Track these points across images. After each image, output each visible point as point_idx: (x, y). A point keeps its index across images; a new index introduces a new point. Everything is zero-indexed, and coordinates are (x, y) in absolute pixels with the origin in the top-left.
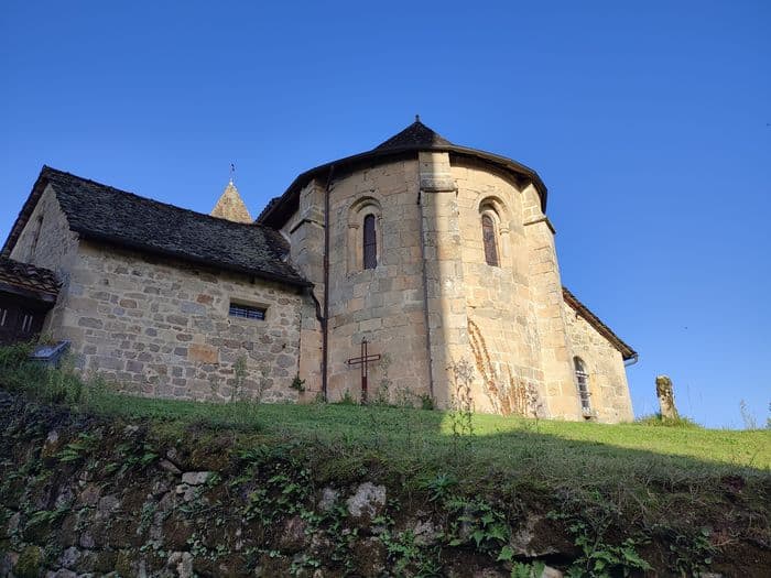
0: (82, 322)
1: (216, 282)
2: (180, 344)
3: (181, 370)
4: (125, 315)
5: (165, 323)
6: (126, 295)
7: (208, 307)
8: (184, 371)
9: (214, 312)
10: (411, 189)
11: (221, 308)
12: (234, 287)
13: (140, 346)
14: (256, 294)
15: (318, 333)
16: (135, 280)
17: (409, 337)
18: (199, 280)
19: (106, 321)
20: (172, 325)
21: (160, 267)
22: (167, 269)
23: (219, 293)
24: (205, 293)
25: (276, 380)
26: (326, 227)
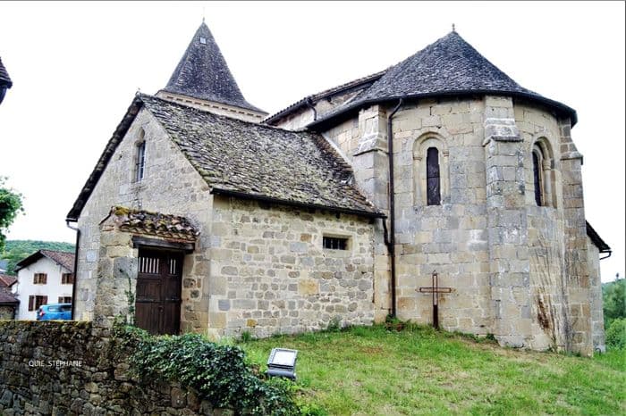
0: (224, 270)
1: (312, 220)
2: (292, 280)
3: (294, 303)
4: (252, 261)
5: (281, 263)
6: (251, 242)
7: (308, 244)
8: (297, 304)
9: (313, 248)
10: (476, 131)
11: (317, 243)
12: (326, 222)
13: (265, 287)
14: (342, 227)
15: (386, 258)
16: (255, 227)
17: (475, 273)
18: (300, 220)
19: (240, 267)
20: (286, 264)
21: (271, 212)
22: (277, 212)
23: (315, 231)
24: (306, 232)
25: (359, 302)
26: (390, 154)
